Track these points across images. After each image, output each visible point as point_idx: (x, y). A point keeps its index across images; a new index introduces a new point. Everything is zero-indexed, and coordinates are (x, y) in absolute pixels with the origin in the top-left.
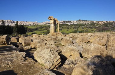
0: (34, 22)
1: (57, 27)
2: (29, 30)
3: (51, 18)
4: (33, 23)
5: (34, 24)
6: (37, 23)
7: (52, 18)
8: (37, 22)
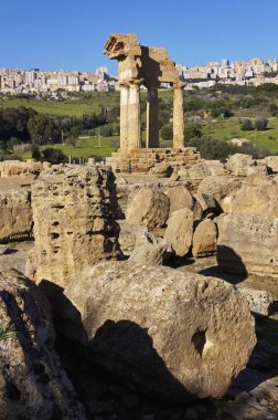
0: (85, 75)
1: (171, 105)
2: (41, 133)
3: (121, 45)
4: (81, 84)
5: (87, 88)
6: (107, 78)
7: (126, 50)
8: (104, 70)
